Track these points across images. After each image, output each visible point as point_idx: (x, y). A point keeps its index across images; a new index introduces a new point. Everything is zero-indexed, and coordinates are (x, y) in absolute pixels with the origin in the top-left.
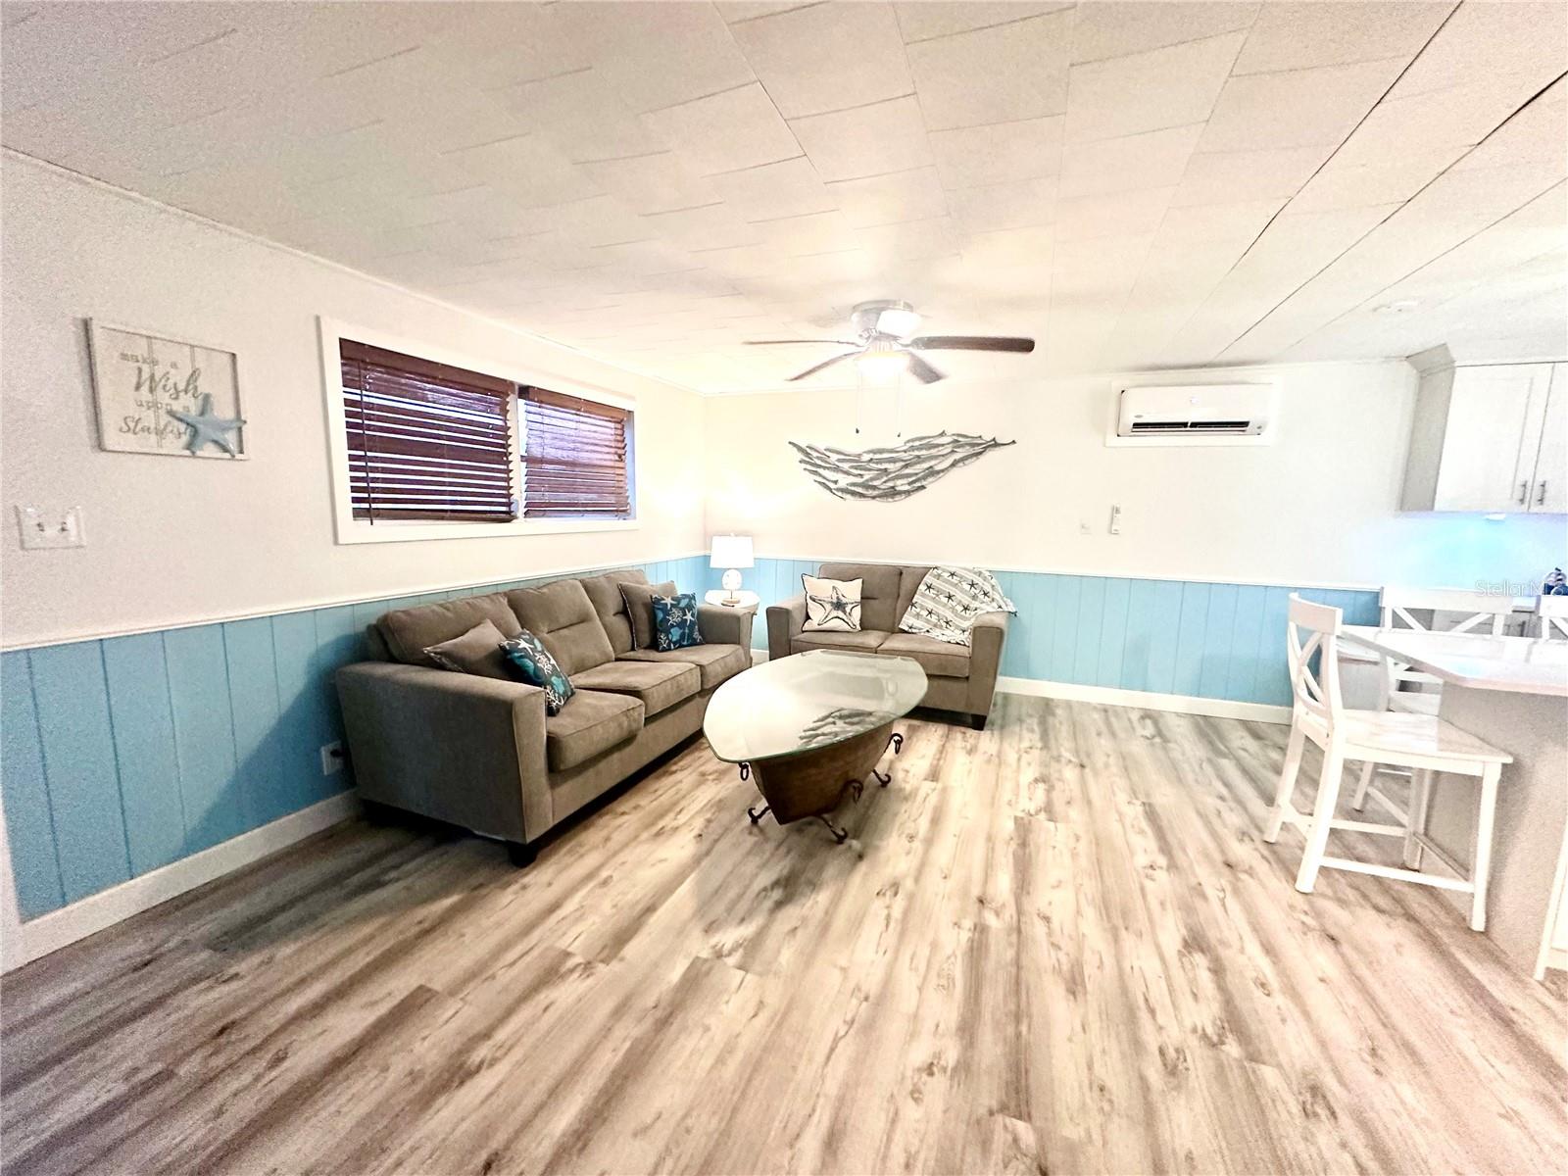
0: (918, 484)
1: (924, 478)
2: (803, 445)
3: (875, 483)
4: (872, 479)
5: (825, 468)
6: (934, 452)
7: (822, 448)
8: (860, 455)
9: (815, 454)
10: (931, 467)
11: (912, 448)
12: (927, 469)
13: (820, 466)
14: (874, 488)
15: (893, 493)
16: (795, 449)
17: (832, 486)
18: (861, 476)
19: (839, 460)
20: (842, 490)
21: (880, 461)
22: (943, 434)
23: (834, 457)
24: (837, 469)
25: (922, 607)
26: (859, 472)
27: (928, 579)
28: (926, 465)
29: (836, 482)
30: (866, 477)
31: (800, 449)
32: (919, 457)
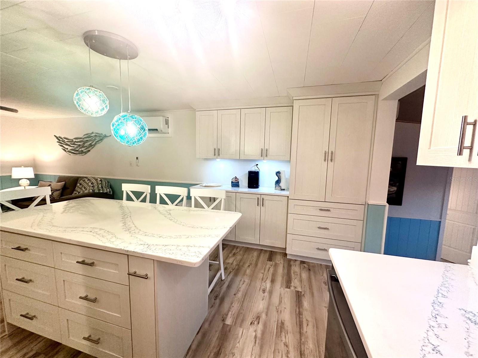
0: (87, 150)
1: (89, 147)
2: (58, 136)
3: (77, 149)
4: (76, 148)
5: (63, 144)
6: (90, 139)
7: (63, 137)
8: (72, 140)
9: (61, 140)
10: (90, 144)
11: (85, 138)
12: (89, 144)
13: (62, 143)
14: (77, 151)
15: (82, 152)
16: (55, 138)
17: (67, 150)
18: (74, 147)
19: (67, 142)
20: (69, 151)
21: (77, 142)
22: (93, 133)
23: (66, 140)
24: (67, 145)
25: (77, 191)
26: (73, 146)
27: (81, 182)
28: (89, 143)
29: (67, 149)
30: (75, 147)
31: (57, 138)
32: (87, 140)
